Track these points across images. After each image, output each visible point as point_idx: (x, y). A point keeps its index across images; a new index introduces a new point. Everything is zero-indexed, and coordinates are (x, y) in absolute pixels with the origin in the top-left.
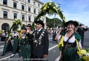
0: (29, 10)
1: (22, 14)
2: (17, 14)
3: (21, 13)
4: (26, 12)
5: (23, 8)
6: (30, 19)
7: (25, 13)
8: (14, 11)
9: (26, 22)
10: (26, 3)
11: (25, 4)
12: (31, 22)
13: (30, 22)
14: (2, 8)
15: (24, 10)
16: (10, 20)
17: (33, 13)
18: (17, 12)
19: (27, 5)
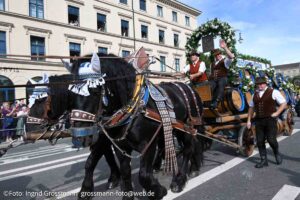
0: (144, 34)
1: (122, 48)
2: (108, 50)
3: (121, 45)
4: (135, 40)
5: (125, 29)
7: (131, 43)
8: (98, 41)
10: (133, 12)
11: (130, 14)
14: (65, 35)
15: (127, 35)
17: (157, 41)
18: (108, 43)
19: (137, 17)
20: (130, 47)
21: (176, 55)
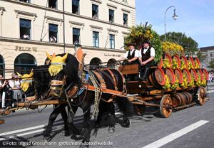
1: (49, 22)
2: (32, 22)
3: (45, 17)
4: (64, 13)
6: (76, 38)
7: (60, 16)
8: (20, 13)
9: (65, 46)
12: (80, 46)
13: (78, 48)
16: (4, 43)
17: (90, 15)
18: (32, 15)
20: (59, 20)
21: (110, 30)
